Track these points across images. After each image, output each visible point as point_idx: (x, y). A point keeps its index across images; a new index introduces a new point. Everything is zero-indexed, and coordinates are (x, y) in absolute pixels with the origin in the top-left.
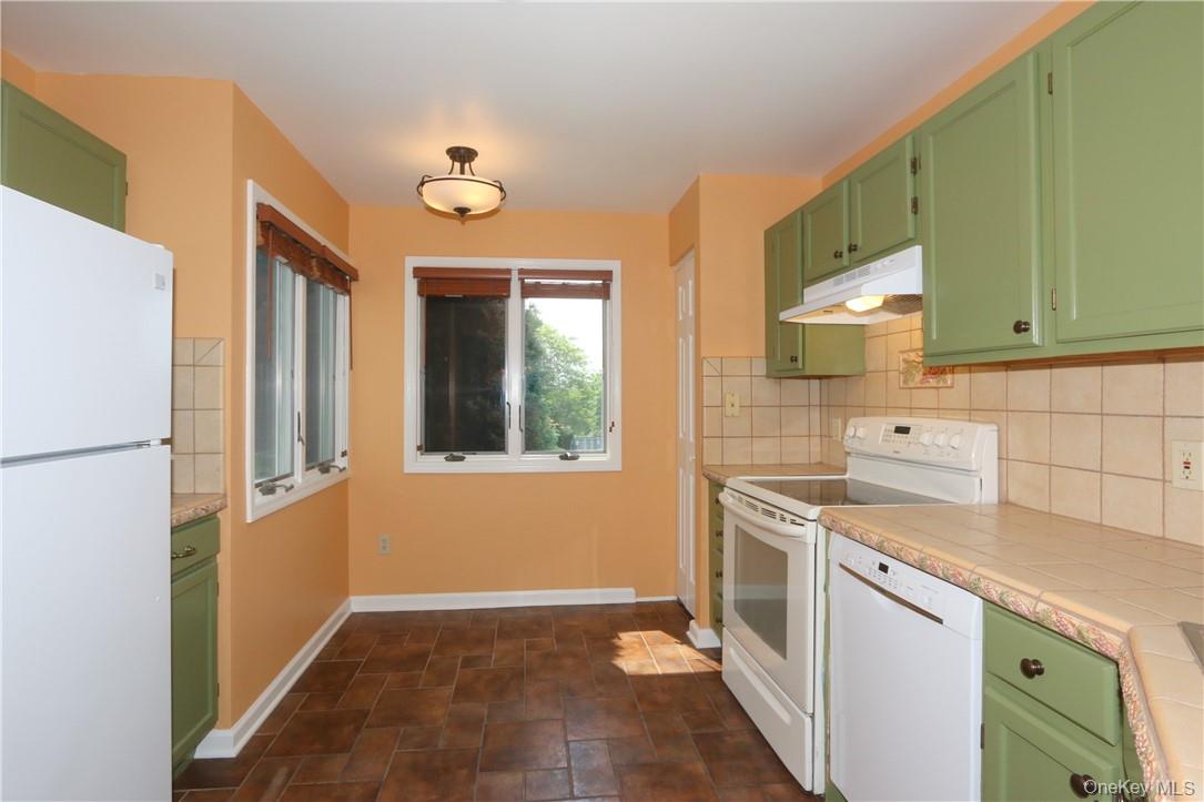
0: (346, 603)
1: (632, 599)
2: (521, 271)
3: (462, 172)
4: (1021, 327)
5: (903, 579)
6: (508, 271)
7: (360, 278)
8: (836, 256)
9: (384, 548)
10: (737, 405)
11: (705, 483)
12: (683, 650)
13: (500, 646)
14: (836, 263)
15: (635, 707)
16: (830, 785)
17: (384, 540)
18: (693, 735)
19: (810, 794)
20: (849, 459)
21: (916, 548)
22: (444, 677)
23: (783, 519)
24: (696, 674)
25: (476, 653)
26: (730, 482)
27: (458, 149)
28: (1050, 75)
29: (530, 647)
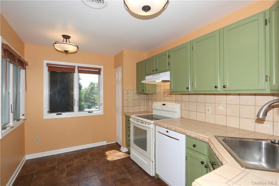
0: (24, 158)
1: (106, 144)
2: (79, 67)
3: (66, 42)
4: (188, 88)
5: (171, 133)
6: (75, 66)
7: (28, 65)
8: (153, 71)
9: (37, 140)
10: (131, 100)
11: (124, 116)
12: (120, 153)
13: (76, 161)
14: (153, 72)
15: (113, 168)
16: (156, 174)
17: (37, 138)
18: (127, 171)
19: (152, 177)
20: (153, 110)
21: (174, 128)
22: (62, 172)
23: (146, 124)
24: (124, 158)
25: (69, 164)
26: (132, 116)
27: (65, 35)
28: (192, 47)
29: (84, 159)
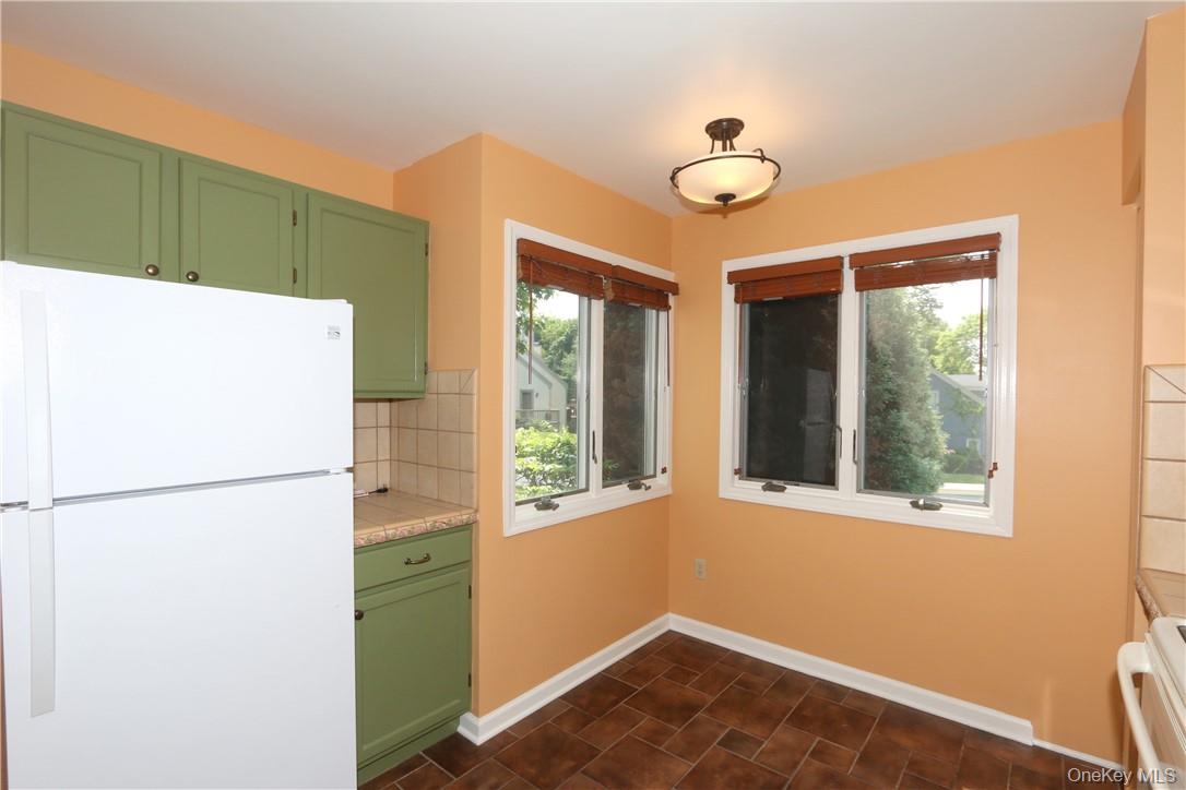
0: (662, 619)
1: (1029, 740)
3: (724, 149)
6: (839, 259)
9: (700, 572)
13: (782, 735)
25: (748, 731)
27: (719, 122)
29: (816, 754)
